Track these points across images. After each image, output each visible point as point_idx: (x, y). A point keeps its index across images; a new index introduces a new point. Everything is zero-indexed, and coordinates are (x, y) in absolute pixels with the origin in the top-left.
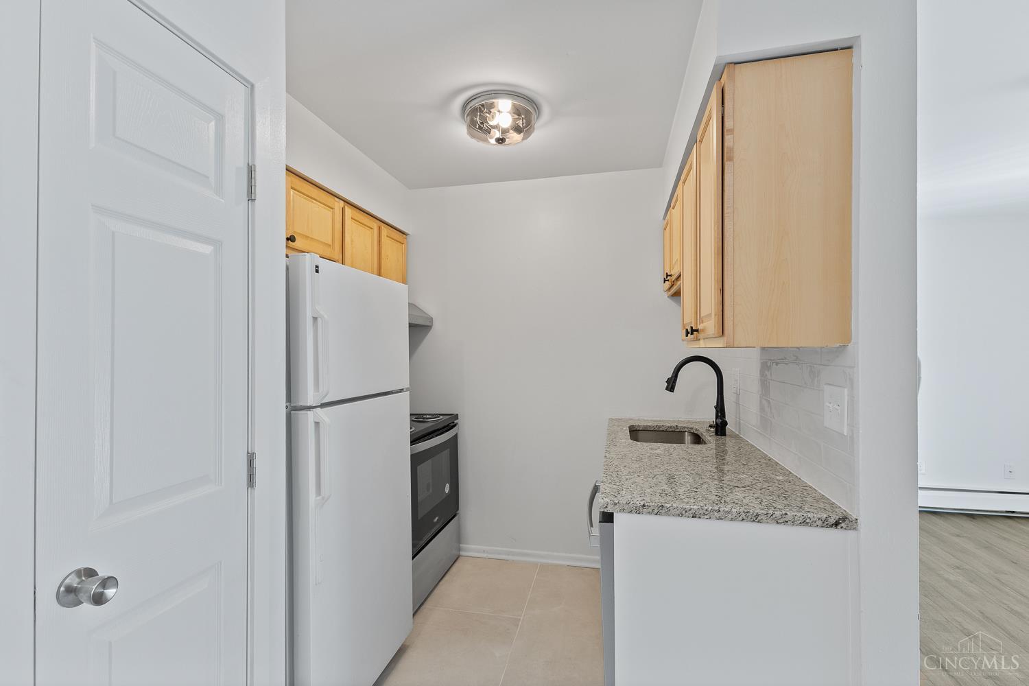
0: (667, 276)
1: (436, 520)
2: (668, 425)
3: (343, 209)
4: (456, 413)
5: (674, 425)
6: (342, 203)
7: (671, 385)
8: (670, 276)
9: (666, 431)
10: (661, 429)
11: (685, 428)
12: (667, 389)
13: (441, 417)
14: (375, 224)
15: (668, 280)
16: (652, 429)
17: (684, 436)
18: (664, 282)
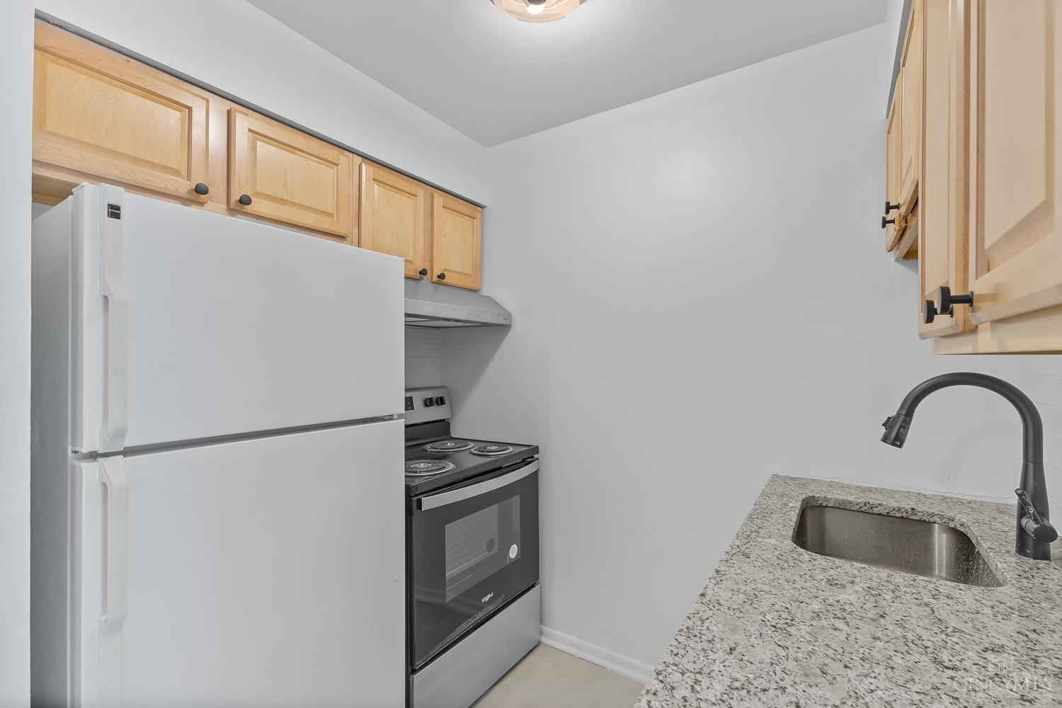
0: (889, 208)
1: (486, 599)
2: (895, 504)
3: (360, 167)
4: (535, 444)
5: (907, 505)
6: (358, 160)
7: (896, 432)
8: (897, 207)
9: (888, 515)
10: (876, 510)
11: (933, 515)
12: (885, 439)
13: (511, 449)
14: (421, 191)
15: (893, 221)
16: (856, 508)
17: (929, 533)
18: (884, 226)
